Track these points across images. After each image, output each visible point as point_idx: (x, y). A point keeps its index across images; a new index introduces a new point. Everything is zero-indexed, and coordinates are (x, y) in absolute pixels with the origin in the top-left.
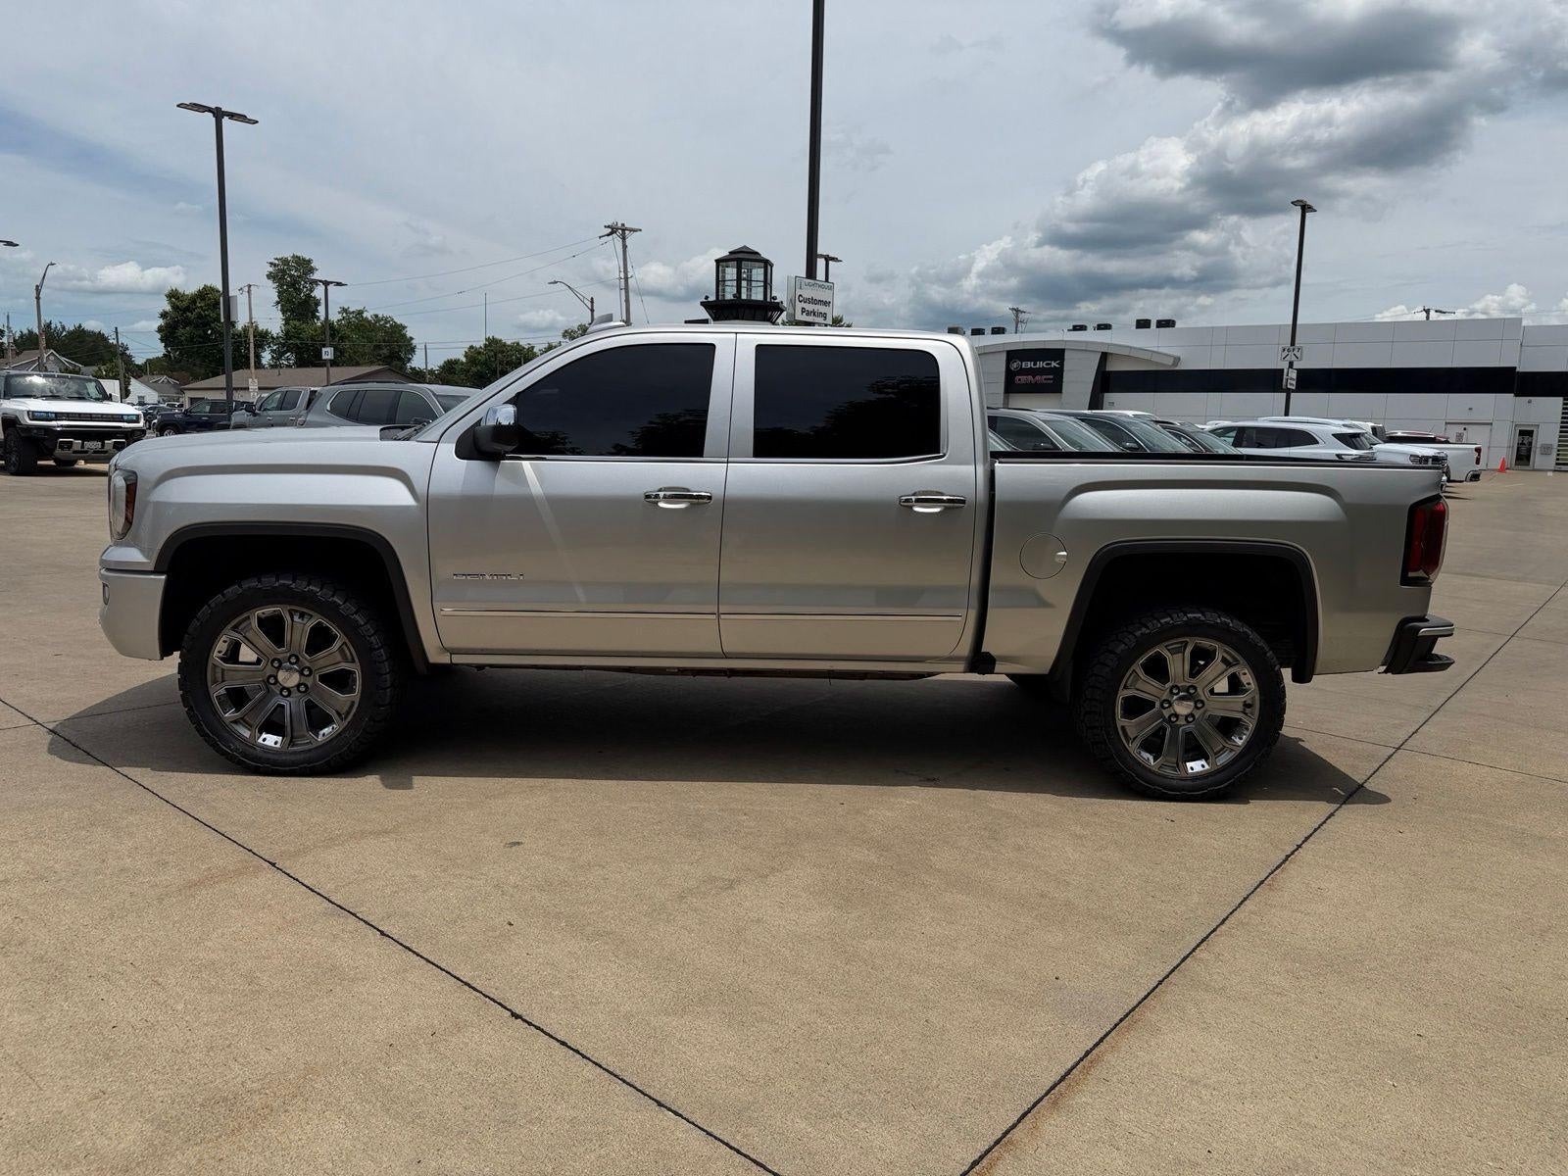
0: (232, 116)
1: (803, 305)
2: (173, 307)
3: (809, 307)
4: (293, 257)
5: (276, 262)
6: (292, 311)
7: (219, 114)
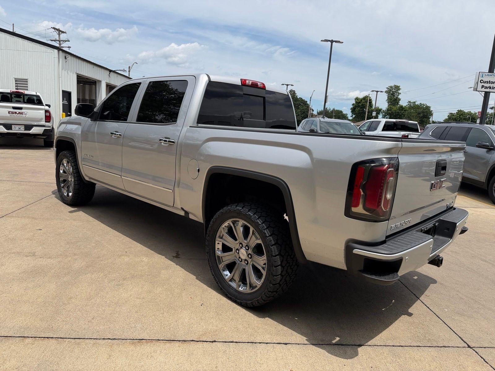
0: (336, 42)
1: (483, 84)
2: (356, 102)
3: (486, 85)
4: (394, 85)
5: (389, 87)
6: (391, 102)
7: (332, 42)
